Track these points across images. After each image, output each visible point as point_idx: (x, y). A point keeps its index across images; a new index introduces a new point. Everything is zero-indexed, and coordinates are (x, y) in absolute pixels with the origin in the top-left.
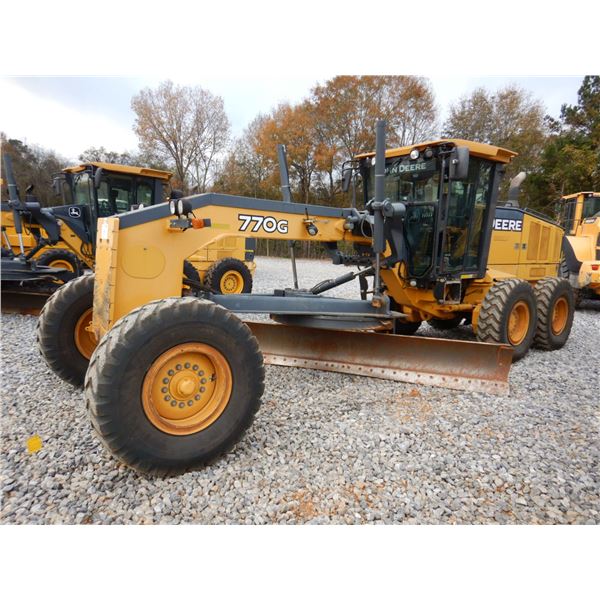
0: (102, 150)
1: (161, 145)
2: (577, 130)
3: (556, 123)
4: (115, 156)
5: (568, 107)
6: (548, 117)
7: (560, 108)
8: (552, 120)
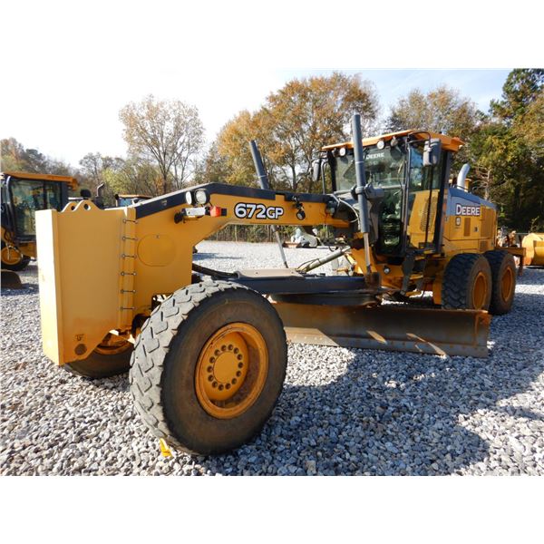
0: (99, 155)
1: (146, 149)
2: (504, 122)
3: (486, 117)
4: (110, 160)
5: (495, 102)
6: (478, 111)
7: (489, 103)
8: (482, 114)
